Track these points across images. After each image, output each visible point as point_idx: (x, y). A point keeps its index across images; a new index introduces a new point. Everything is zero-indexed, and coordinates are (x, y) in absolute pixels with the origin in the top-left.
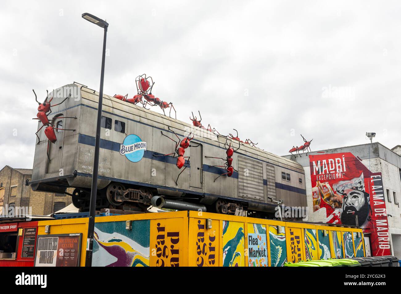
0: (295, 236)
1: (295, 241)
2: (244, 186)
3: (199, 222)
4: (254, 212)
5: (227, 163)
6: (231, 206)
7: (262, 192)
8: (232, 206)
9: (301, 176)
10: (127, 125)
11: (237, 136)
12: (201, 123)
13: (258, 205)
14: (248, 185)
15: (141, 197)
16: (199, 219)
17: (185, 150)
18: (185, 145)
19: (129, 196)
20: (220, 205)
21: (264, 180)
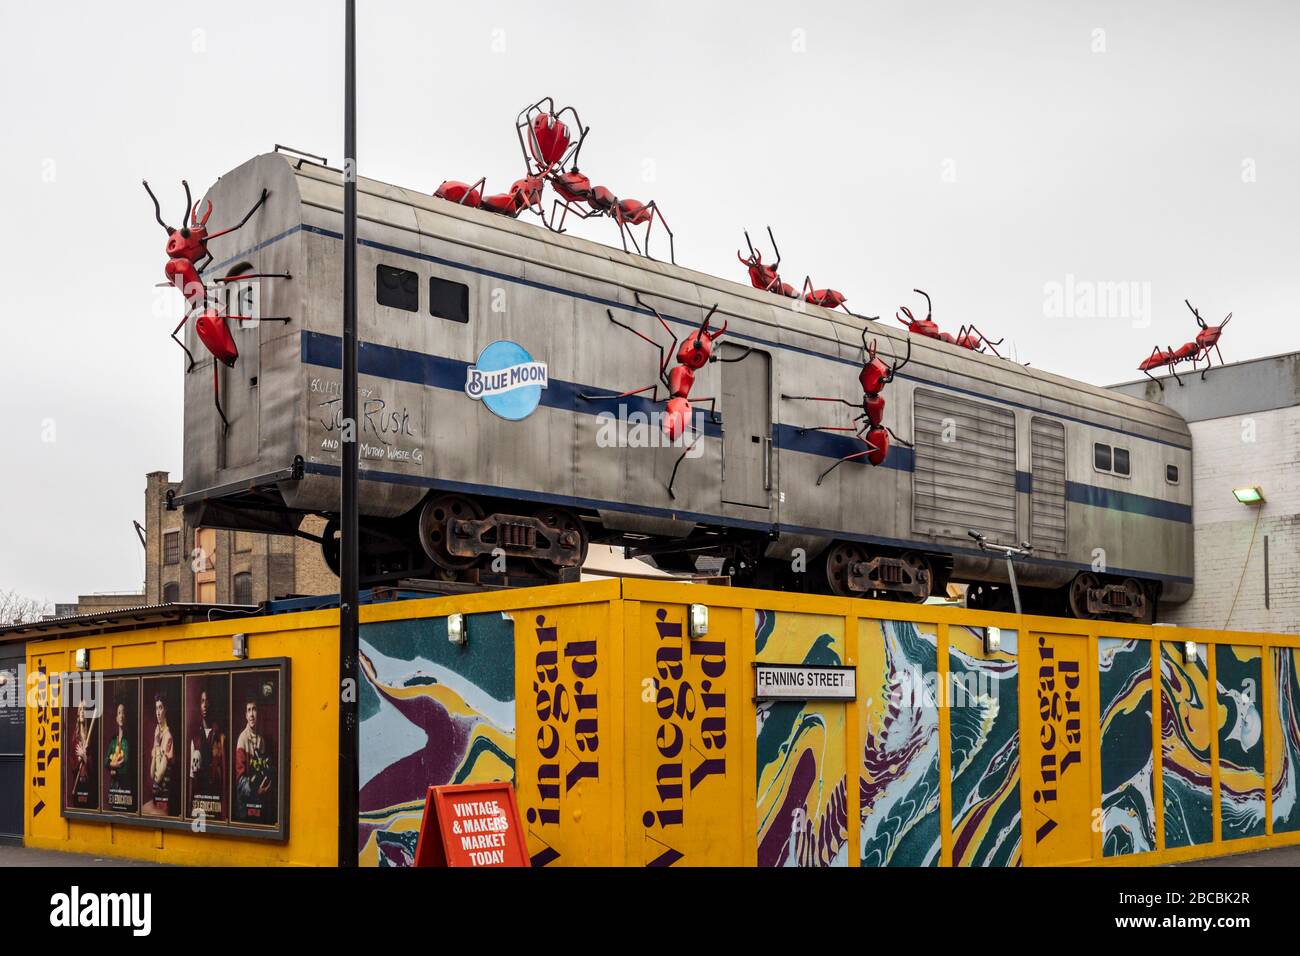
0: (1060, 663)
1: (1059, 678)
2: (935, 497)
3: (661, 614)
4: (993, 588)
5: (866, 418)
6: (882, 567)
7: (1009, 515)
8: (886, 569)
9: (1174, 456)
10: (478, 291)
11: (930, 316)
12: (778, 272)
13: (991, 563)
14: (954, 494)
15: (542, 542)
16: (661, 607)
17: (696, 373)
18: (695, 358)
19: (498, 537)
20: (843, 563)
21: (1019, 475)
